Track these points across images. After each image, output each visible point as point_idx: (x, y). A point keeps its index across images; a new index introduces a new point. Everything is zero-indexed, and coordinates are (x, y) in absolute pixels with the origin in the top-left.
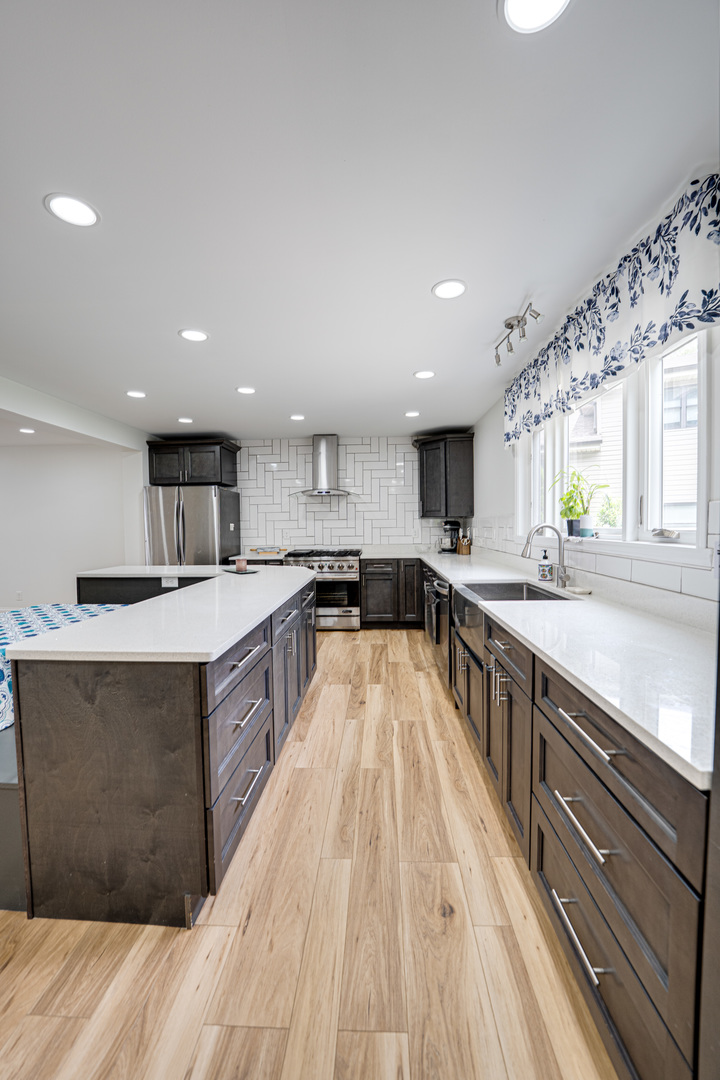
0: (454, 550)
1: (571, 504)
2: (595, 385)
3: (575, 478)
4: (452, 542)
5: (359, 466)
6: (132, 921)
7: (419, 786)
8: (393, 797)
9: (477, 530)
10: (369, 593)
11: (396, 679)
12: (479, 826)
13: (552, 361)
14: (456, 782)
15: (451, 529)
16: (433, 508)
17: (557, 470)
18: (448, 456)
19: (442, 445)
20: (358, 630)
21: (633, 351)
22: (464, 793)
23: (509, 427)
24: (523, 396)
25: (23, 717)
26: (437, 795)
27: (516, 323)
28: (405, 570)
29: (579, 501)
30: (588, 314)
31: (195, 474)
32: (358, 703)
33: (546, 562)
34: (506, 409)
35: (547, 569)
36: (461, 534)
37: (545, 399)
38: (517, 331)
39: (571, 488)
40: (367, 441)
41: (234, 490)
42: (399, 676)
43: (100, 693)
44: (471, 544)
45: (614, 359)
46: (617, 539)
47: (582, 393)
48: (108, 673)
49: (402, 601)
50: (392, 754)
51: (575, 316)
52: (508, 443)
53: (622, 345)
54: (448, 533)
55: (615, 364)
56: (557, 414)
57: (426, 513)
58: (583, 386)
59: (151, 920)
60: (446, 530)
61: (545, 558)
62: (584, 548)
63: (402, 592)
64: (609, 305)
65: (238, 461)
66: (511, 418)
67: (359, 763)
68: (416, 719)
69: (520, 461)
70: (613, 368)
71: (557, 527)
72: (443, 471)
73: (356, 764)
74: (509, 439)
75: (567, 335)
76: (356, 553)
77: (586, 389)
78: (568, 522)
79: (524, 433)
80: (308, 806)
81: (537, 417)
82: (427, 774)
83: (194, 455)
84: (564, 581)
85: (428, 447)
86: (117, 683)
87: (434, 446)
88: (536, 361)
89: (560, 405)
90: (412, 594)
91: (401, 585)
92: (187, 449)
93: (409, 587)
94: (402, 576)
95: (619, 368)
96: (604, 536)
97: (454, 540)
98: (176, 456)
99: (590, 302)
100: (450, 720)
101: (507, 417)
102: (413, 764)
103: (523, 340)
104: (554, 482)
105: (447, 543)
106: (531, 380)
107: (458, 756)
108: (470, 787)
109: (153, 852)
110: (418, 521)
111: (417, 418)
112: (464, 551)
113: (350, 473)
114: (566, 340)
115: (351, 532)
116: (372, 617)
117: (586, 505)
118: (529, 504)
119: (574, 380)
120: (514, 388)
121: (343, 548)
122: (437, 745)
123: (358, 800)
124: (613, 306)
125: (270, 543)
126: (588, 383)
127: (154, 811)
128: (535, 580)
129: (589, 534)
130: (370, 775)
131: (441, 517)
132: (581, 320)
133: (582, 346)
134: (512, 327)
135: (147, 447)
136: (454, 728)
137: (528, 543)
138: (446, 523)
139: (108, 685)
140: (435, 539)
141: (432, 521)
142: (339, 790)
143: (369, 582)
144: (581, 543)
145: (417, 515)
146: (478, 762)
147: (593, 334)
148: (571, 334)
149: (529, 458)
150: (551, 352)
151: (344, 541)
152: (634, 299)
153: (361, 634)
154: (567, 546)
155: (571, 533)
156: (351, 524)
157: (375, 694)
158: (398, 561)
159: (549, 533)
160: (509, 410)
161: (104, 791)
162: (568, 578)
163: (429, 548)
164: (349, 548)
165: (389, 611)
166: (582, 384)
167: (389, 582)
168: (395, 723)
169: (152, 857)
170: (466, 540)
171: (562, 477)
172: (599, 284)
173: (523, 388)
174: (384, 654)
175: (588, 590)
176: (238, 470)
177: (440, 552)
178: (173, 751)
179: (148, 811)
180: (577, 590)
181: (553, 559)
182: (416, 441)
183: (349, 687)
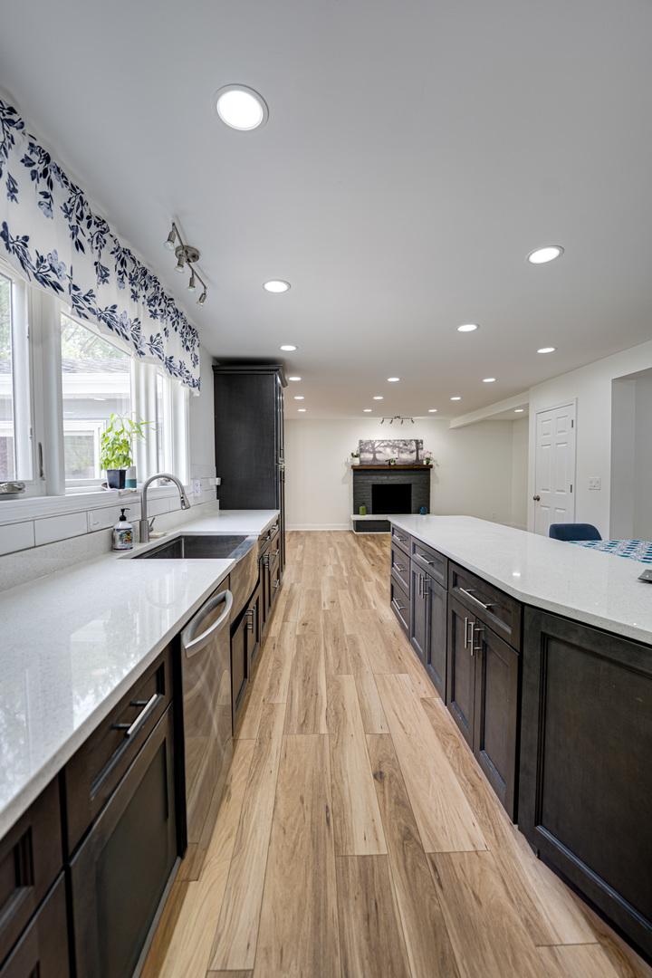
7: (308, 664)
8: (327, 658)
26: (297, 658)
33: (121, 525)
50: (328, 687)
61: (123, 519)
67: (356, 678)
68: (294, 737)
73: (359, 677)
80: (380, 652)
82: (300, 672)
102: (310, 681)
122: (282, 698)
123: (349, 655)
130: (345, 670)
142: (365, 660)
168: (324, 730)
183: (428, 850)
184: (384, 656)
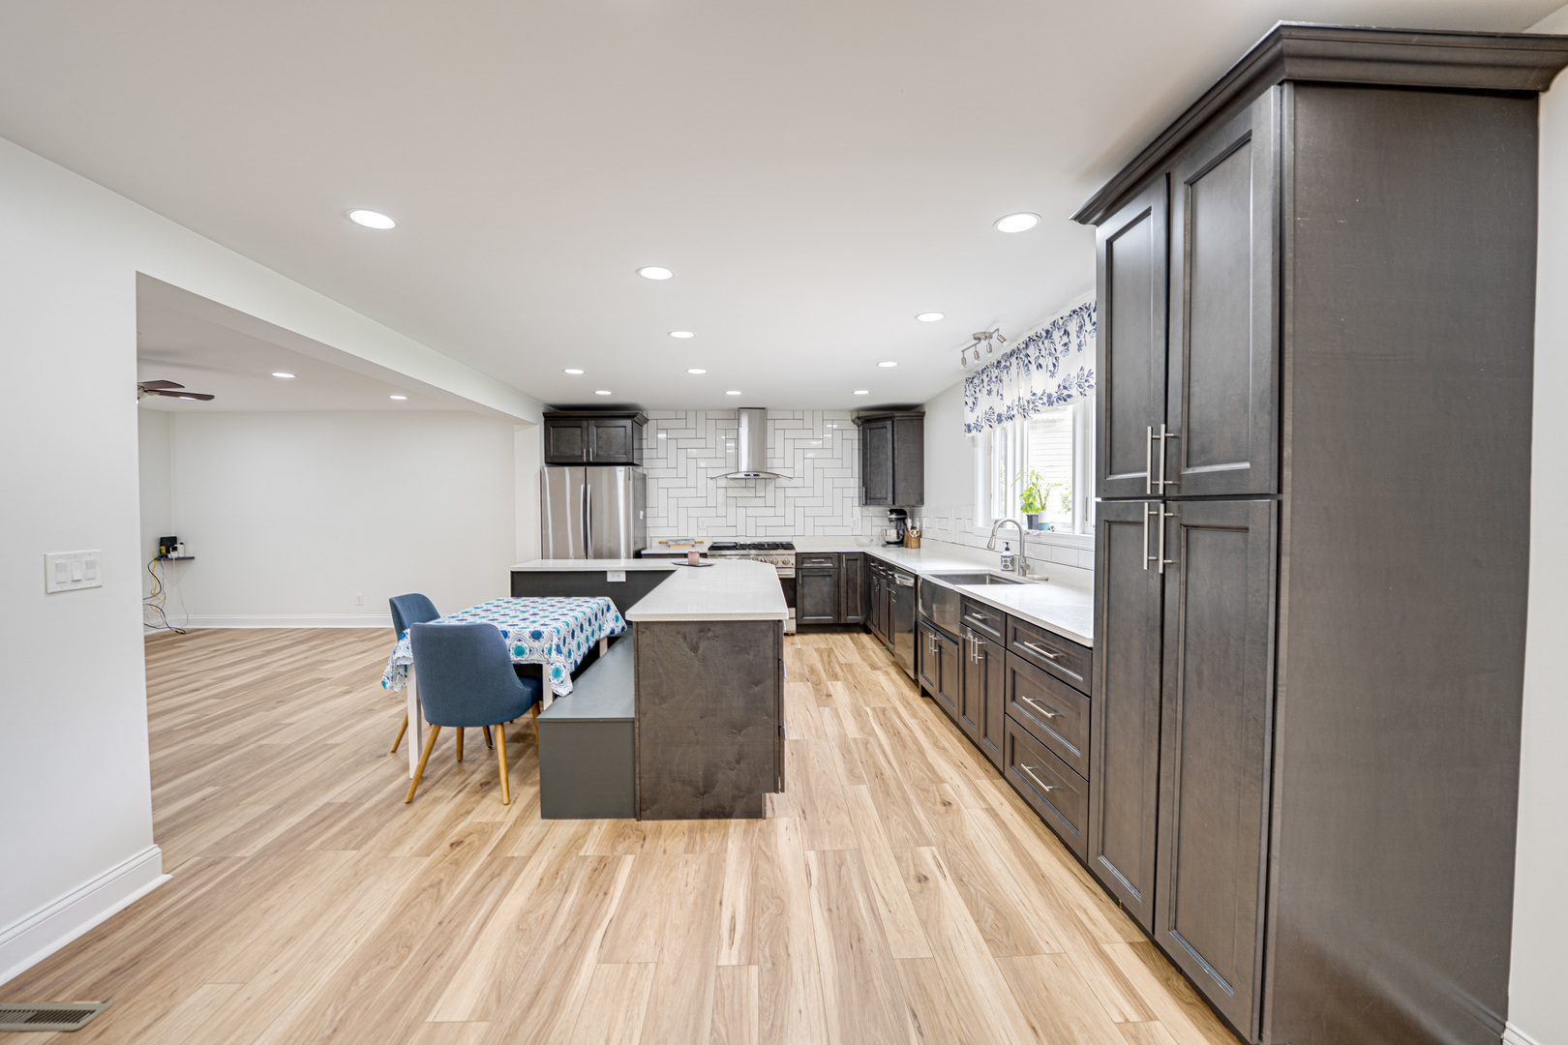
0: (901, 542)
1: (1031, 500)
2: (1051, 403)
3: (1034, 477)
4: (898, 533)
5: (789, 444)
6: (719, 817)
7: (904, 746)
9: (927, 519)
10: (806, 591)
11: (854, 676)
12: (960, 766)
13: (1014, 368)
14: (936, 744)
15: (897, 519)
16: (878, 496)
17: (1018, 470)
18: (896, 437)
19: (889, 424)
20: (793, 635)
21: (1079, 386)
22: (944, 749)
23: (971, 419)
24: (985, 391)
25: (641, 665)
26: (921, 751)
27: (983, 337)
28: (847, 564)
29: (1037, 498)
30: (1046, 342)
31: (601, 453)
32: (825, 697)
33: (1008, 553)
34: (967, 399)
35: (1009, 560)
36: (909, 525)
37: (1007, 402)
38: (984, 343)
39: (1031, 486)
40: (799, 415)
41: (639, 470)
42: (857, 675)
43: (703, 645)
44: (920, 536)
45: (1065, 388)
46: (1068, 531)
47: (1040, 406)
48: (709, 630)
49: (843, 600)
50: (873, 729)
51: (1036, 338)
52: (970, 435)
53: (1072, 377)
54: (894, 524)
55: (1066, 392)
56: (1018, 419)
57: (869, 498)
58: (1041, 402)
59: (734, 815)
60: (891, 520)
61: (1007, 549)
62: (1043, 540)
63: (843, 590)
64: (1062, 343)
65: (644, 436)
66: (972, 410)
67: (846, 735)
68: (887, 705)
69: (980, 452)
70: (1064, 395)
71: (1018, 520)
72: (890, 453)
74: (970, 431)
75: (1028, 352)
76: (789, 546)
77: (1043, 404)
78: (1028, 516)
79: (986, 428)
81: (999, 416)
83: (600, 430)
84: (1025, 569)
85: (873, 425)
86: (717, 637)
87: (880, 424)
88: (999, 362)
89: (1021, 410)
90: (855, 592)
91: (843, 583)
92: (592, 422)
93: (851, 584)
94: (843, 571)
95: (1069, 396)
96: (1059, 529)
97: (901, 532)
98: (578, 431)
99: (1047, 332)
100: (919, 706)
101: (967, 408)
102: (895, 734)
103: (990, 355)
104: (1015, 481)
105: (892, 535)
106: (994, 379)
107: (932, 728)
108: (947, 746)
109: (738, 762)
110: (857, 510)
111: (865, 396)
112: (913, 543)
113: (779, 453)
114: (1027, 355)
115: (780, 521)
116: (808, 619)
117: (1044, 502)
118: (989, 496)
119: (1034, 394)
120: (975, 381)
121: (771, 540)
122: (912, 722)
123: (856, 756)
124: (1065, 344)
125: (683, 534)
126: (1045, 399)
127: (740, 731)
128: (997, 571)
129: (1046, 527)
130: (859, 742)
131: (886, 505)
132: (1040, 344)
133: (1040, 366)
134: (980, 339)
135: (543, 419)
136: (924, 711)
137: (993, 535)
138: (892, 511)
139: (708, 638)
140: (877, 531)
141: (872, 510)
142: (837, 751)
143: (805, 578)
144: (1038, 535)
145: (856, 501)
146: (951, 732)
147: (1050, 360)
148: (1032, 351)
149: (989, 450)
150: (1013, 360)
151: (771, 531)
152: (1080, 346)
153: (798, 638)
154: (1027, 538)
155: (1030, 527)
156: (780, 511)
157: (838, 690)
158: (839, 554)
159: (1009, 526)
160: (970, 401)
161: (702, 718)
162: (1028, 567)
163: (872, 540)
164: (778, 540)
165: (828, 611)
166: (1040, 399)
167: (828, 579)
168: (868, 709)
169: (737, 766)
170: (915, 532)
171: (1022, 475)
172: (1054, 322)
173: (985, 384)
174: (832, 656)
175: (1045, 576)
176: (644, 446)
177: (883, 546)
178: (757, 685)
179: (735, 731)
180: (1036, 576)
181: (1015, 551)
182: (858, 418)
183: (810, 684)
184: (811, 756)
